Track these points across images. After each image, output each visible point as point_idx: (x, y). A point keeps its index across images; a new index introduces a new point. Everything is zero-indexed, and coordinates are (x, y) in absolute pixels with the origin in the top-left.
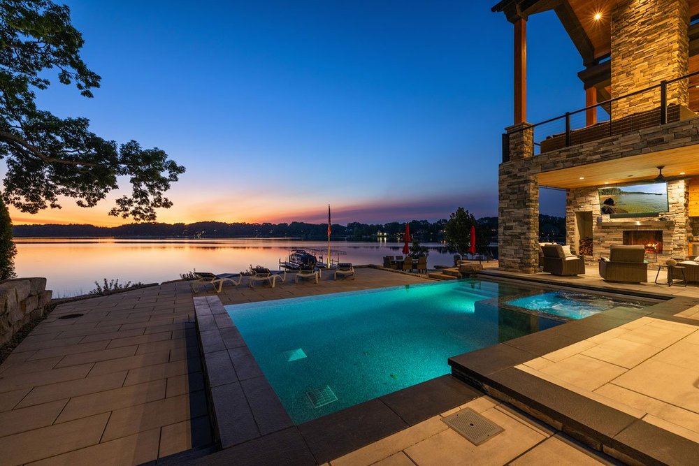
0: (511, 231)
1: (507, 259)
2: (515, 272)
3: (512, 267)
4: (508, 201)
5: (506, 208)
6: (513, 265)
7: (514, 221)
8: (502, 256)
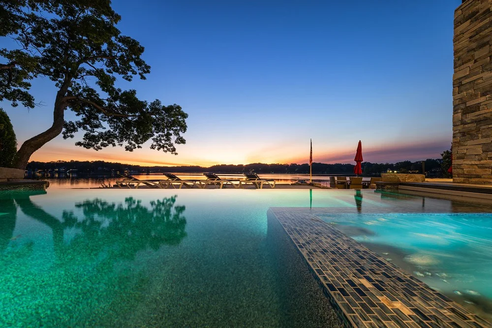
0: (477, 113)
1: (468, 162)
2: (485, 183)
3: (478, 176)
4: (470, 64)
5: (466, 77)
6: (479, 171)
7: (483, 95)
8: (459, 158)
